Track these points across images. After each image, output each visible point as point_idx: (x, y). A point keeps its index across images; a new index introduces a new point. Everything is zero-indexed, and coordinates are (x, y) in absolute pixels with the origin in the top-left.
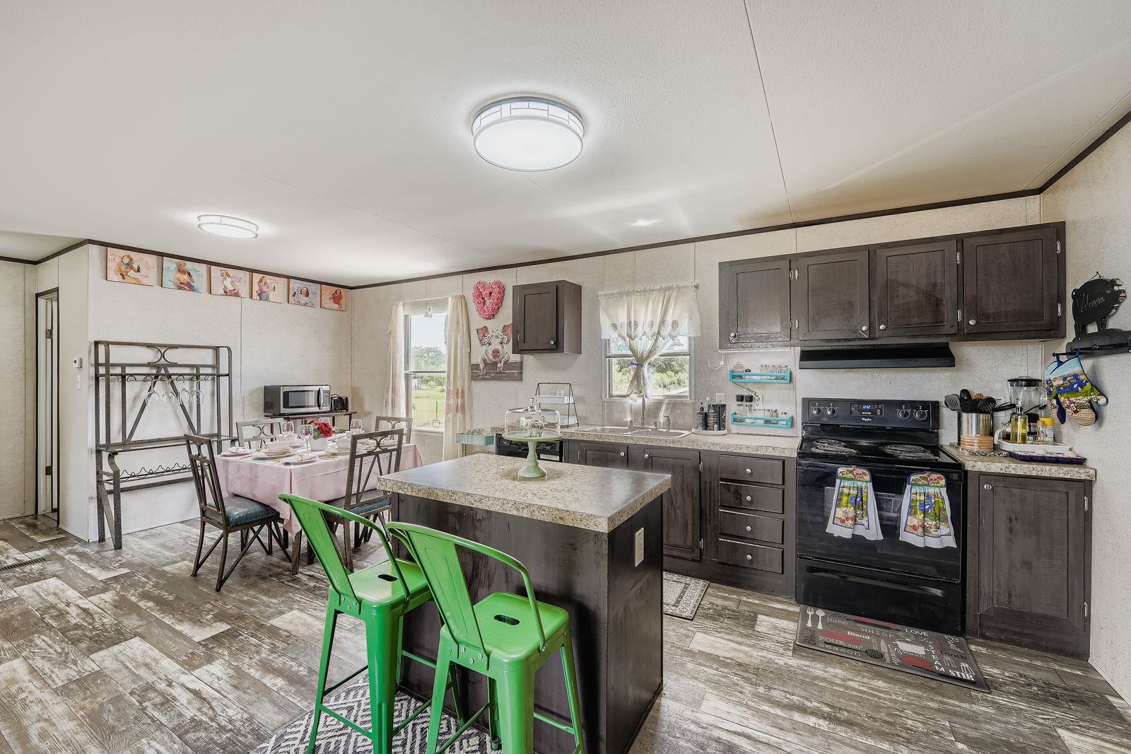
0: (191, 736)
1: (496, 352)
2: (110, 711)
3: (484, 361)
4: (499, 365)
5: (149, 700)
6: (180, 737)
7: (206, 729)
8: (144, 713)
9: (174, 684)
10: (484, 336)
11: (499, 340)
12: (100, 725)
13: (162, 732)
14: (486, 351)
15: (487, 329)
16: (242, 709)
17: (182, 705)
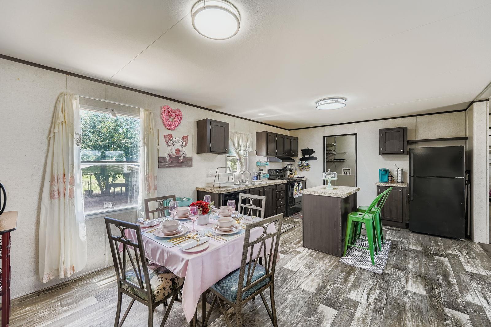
0: (385, 287)
1: (178, 151)
2: (393, 315)
3: (170, 155)
4: (180, 158)
5: (380, 306)
6: (387, 289)
7: (380, 285)
8: (386, 304)
9: (368, 303)
10: (170, 140)
11: (180, 144)
12: (400, 313)
13: (389, 294)
14: (171, 150)
15: (172, 136)
16: (368, 281)
17: (376, 295)
